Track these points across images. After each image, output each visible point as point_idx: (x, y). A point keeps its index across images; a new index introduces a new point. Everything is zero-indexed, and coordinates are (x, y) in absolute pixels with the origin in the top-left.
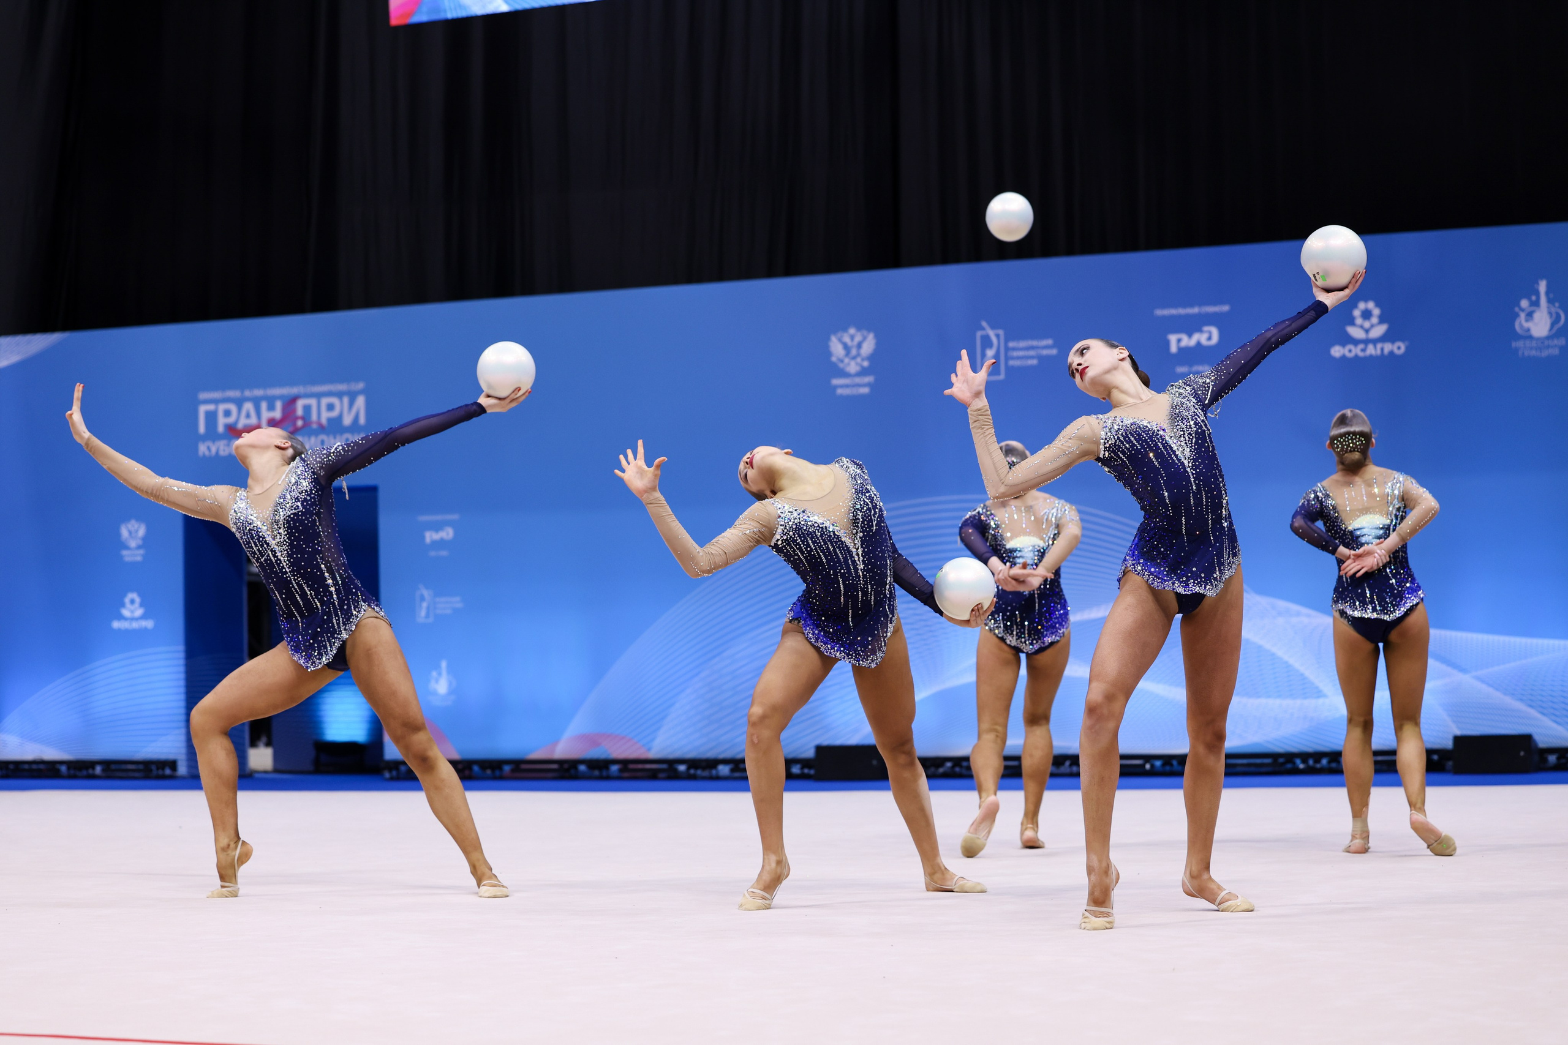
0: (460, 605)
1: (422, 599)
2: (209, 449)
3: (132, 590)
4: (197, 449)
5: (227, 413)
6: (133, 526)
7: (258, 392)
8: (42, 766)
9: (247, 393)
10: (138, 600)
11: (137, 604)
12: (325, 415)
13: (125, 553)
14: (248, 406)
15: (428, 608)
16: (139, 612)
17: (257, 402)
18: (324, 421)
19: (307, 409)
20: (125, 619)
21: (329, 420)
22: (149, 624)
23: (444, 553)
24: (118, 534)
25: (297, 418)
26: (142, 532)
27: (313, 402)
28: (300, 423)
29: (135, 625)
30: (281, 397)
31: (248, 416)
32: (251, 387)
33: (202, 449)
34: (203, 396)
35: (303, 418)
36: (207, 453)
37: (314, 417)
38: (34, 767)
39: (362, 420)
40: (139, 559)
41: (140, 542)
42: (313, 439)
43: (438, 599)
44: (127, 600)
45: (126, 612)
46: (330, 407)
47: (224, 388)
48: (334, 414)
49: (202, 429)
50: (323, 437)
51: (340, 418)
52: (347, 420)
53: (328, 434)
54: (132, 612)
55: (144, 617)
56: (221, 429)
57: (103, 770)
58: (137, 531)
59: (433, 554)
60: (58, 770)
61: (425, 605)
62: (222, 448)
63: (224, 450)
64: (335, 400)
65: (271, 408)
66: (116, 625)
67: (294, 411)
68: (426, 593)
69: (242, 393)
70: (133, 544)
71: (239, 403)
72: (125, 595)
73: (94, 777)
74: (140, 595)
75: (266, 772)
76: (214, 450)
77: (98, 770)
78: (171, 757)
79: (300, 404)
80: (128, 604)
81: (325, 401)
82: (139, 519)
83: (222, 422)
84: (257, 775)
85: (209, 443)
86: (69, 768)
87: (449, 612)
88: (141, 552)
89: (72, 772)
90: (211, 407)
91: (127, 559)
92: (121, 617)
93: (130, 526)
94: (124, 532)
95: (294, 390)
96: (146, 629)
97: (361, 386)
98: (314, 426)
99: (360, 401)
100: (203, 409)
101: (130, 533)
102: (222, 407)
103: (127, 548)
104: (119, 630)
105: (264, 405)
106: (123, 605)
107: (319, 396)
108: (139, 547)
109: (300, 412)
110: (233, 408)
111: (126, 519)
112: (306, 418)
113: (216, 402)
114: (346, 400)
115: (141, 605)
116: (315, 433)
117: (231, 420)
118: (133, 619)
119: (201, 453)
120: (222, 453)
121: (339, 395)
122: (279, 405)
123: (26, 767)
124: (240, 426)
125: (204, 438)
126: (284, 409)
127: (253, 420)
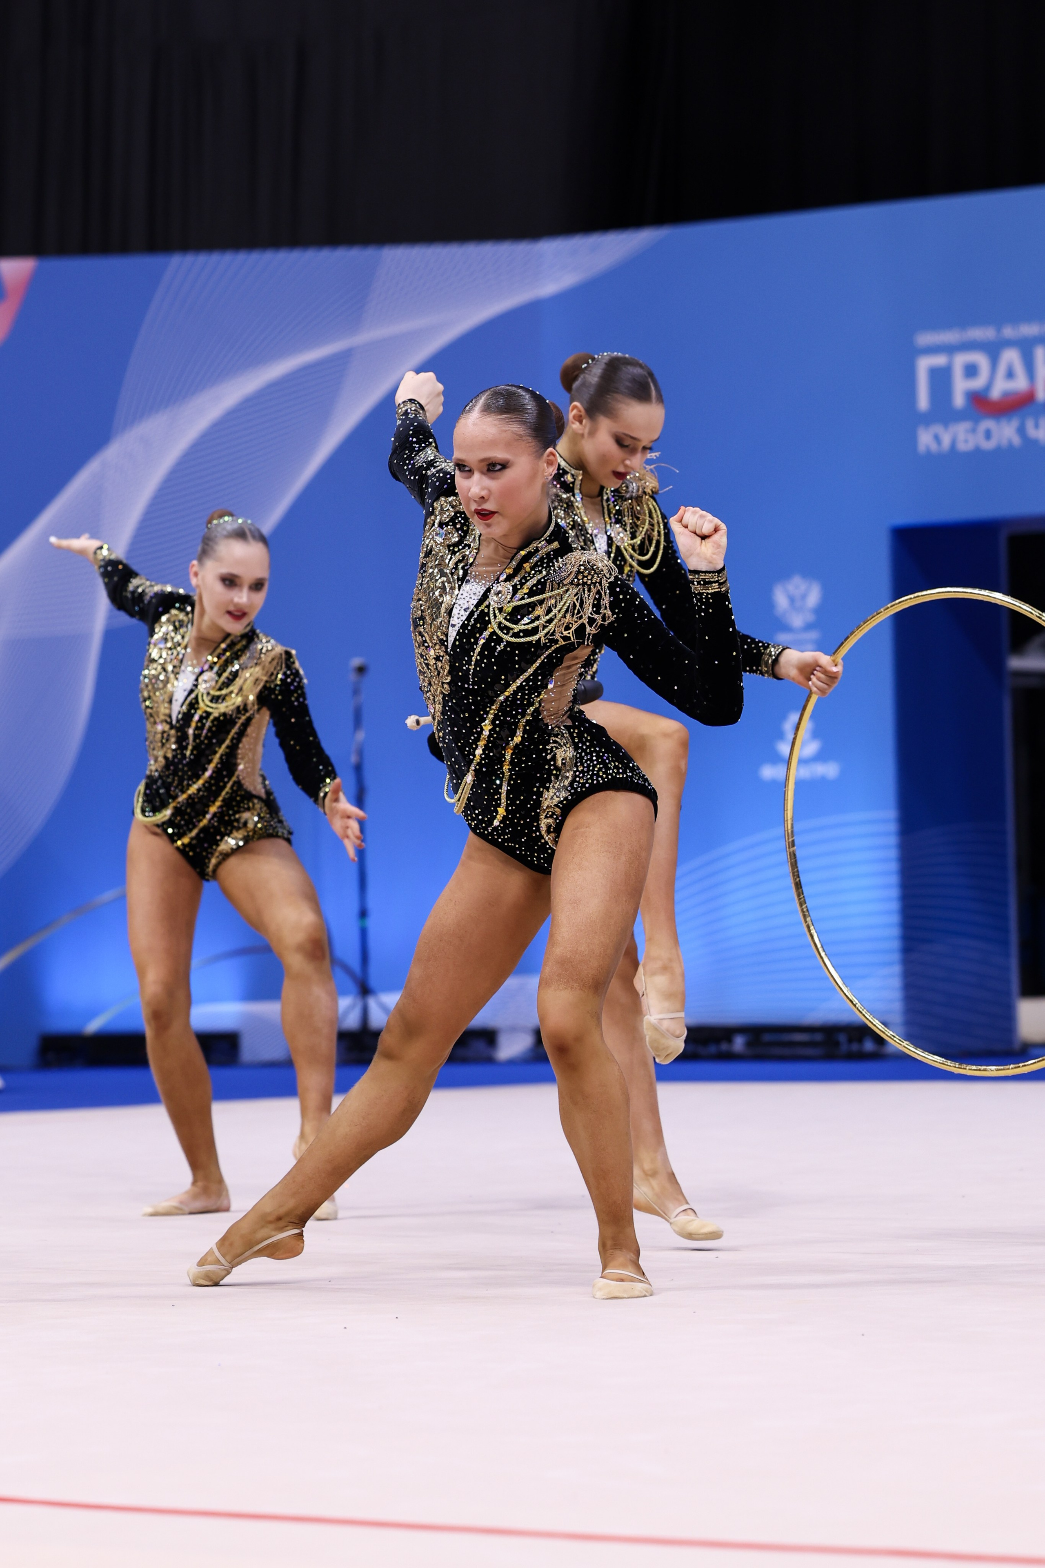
2: (937, 438)
4: (913, 440)
5: (971, 371)
6: (797, 587)
7: (1030, 330)
9: (1008, 332)
13: (781, 637)
14: (1011, 356)
16: (811, 748)
17: (1026, 348)
20: (784, 761)
22: (830, 770)
24: (770, 604)
26: (814, 597)
31: (1010, 375)
32: (1016, 319)
33: (925, 439)
34: (925, 339)
36: (934, 447)
41: (810, 617)
44: (788, 726)
45: (786, 749)
47: (963, 323)
49: (923, 401)
56: (959, 400)
57: (749, 1044)
58: (804, 597)
62: (961, 437)
63: (966, 441)
66: (767, 772)
69: (999, 330)
70: (797, 621)
71: (993, 350)
72: (783, 718)
73: (729, 1057)
76: (946, 441)
77: (739, 1043)
80: (790, 733)
82: (809, 573)
83: (961, 387)
85: (938, 429)
88: (813, 635)
90: (940, 360)
92: (777, 759)
93: (791, 589)
94: (781, 599)
96: (823, 777)
100: (924, 364)
101: (792, 600)
102: (960, 360)
103: (786, 628)
104: (774, 782)
105: (1040, 353)
106: (780, 735)
108: (808, 627)
110: (981, 359)
111: (784, 575)
113: (950, 349)
115: (815, 735)
117: (979, 383)
119: (922, 449)
120: (962, 447)
124: (996, 393)
125: (927, 419)
127: (1021, 383)
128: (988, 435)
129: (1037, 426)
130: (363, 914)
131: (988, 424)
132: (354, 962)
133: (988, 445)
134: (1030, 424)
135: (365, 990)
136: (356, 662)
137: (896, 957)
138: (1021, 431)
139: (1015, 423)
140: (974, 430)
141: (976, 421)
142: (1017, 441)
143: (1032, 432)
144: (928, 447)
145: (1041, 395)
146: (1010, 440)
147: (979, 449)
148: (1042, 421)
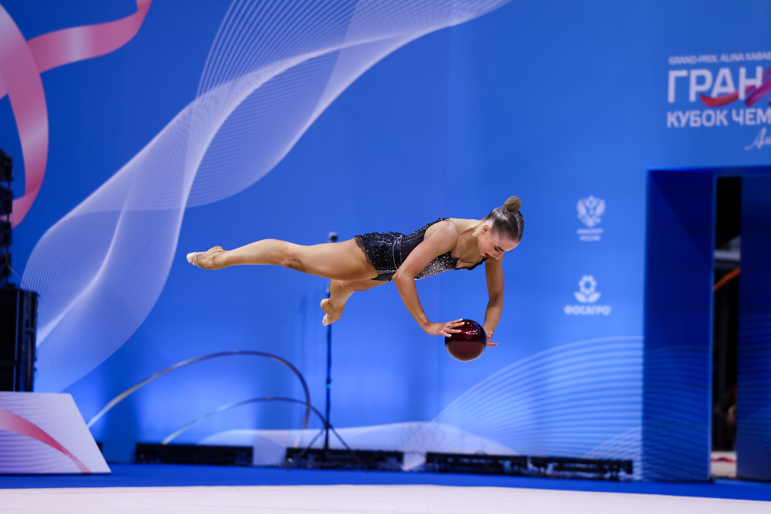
2: (678, 119)
3: (588, 274)
4: (664, 119)
5: (701, 80)
6: (591, 203)
7: (737, 57)
8: (483, 461)
9: (724, 58)
10: (594, 283)
11: (592, 289)
13: (581, 231)
14: (725, 72)
16: (595, 297)
17: (734, 68)
20: (580, 304)
22: (605, 310)
24: (575, 212)
26: (601, 209)
29: (590, 311)
30: (763, 63)
31: (724, 83)
33: (671, 119)
34: (674, 60)
36: (676, 124)
38: (475, 461)
40: (597, 238)
41: (598, 221)
44: (582, 283)
45: (580, 297)
47: (697, 53)
49: (671, 98)
54: (587, 296)
55: (599, 302)
56: (693, 98)
57: (556, 469)
58: (595, 209)
60: (502, 466)
62: (693, 119)
63: (696, 121)
65: (751, 74)
66: (569, 310)
69: (719, 58)
70: (590, 222)
71: (714, 69)
72: (580, 278)
73: (541, 476)
74: (596, 278)
75: (726, 478)
76: (684, 120)
77: (550, 468)
78: (625, 457)
80: (583, 289)
82: (598, 195)
83: (694, 89)
84: (718, 482)
85: (679, 113)
86: (512, 465)
88: (600, 231)
89: (516, 468)
90: (683, 73)
91: (583, 238)
92: (575, 302)
93: (588, 203)
94: (581, 209)
96: (601, 315)
100: (673, 75)
101: (588, 209)
102: (695, 74)
103: (584, 226)
104: (572, 315)
105: (743, 71)
106: (578, 289)
108: (597, 226)
110: (707, 74)
111: (585, 195)
113: (689, 67)
115: (598, 289)
117: (704, 88)
118: (587, 304)
119: (669, 125)
120: (692, 124)
122: (759, 71)
123: (466, 461)
124: (714, 94)
125: (673, 108)
126: (765, 77)
127: (730, 89)
128: (709, 118)
129: (738, 115)
130: (329, 381)
131: (709, 112)
132: (322, 410)
133: (708, 124)
134: (734, 112)
135: (328, 426)
136: (332, 234)
137: (640, 421)
138: (729, 117)
139: (725, 112)
140: (700, 116)
141: (702, 111)
142: (725, 123)
143: (735, 118)
144: (672, 124)
145: (742, 96)
146: (721, 122)
147: (702, 127)
148: (742, 112)
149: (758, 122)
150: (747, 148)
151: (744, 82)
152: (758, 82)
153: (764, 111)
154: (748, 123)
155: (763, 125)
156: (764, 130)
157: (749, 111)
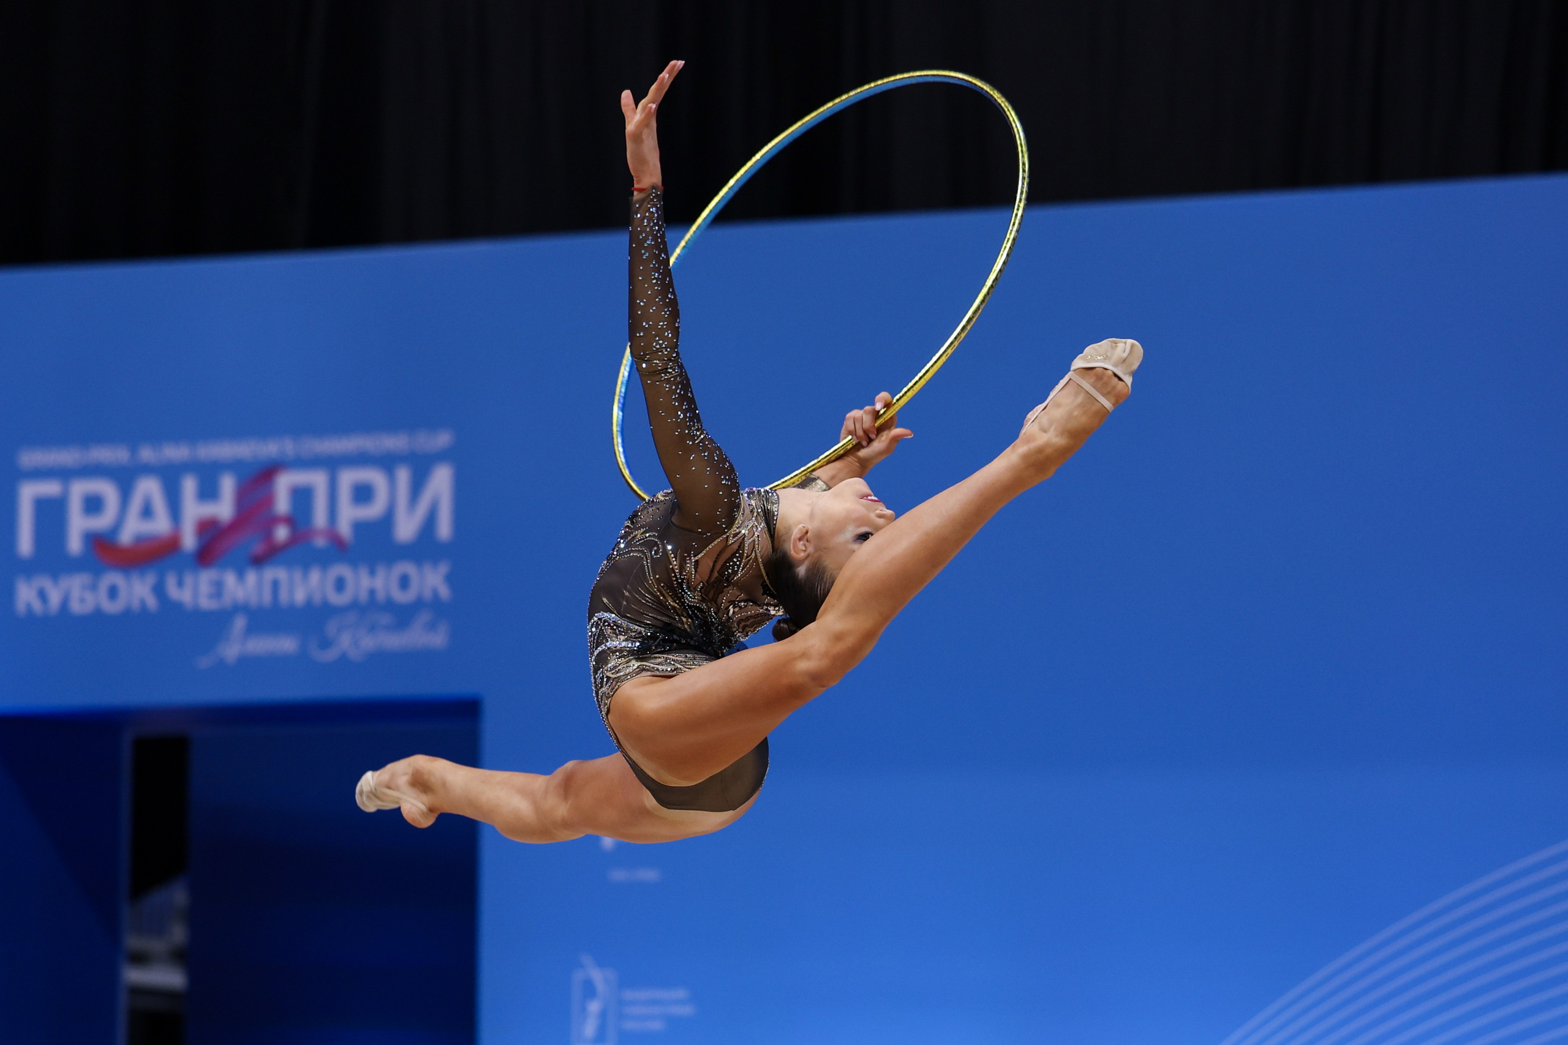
0: (687, 1010)
1: (589, 991)
2: (42, 595)
4: (10, 594)
5: (93, 505)
7: (176, 453)
9: (147, 454)
12: (348, 514)
14: (149, 488)
15: (603, 1015)
17: (170, 478)
18: (344, 528)
19: (302, 496)
21: (359, 527)
23: (649, 875)
25: (274, 520)
27: (318, 480)
28: (282, 533)
30: (234, 466)
31: (147, 512)
32: (157, 438)
33: (26, 595)
34: (30, 458)
35: (290, 521)
36: (37, 606)
37: (320, 518)
39: (444, 529)
42: (315, 576)
43: (629, 995)
46: (363, 494)
47: (84, 438)
48: (374, 510)
49: (25, 544)
50: (341, 570)
51: (387, 521)
52: (406, 529)
53: (354, 563)
56: (75, 544)
59: (618, 875)
61: (594, 1007)
62: (75, 594)
63: (82, 600)
64: (376, 477)
65: (208, 492)
67: (269, 501)
68: (598, 976)
69: (134, 450)
71: (124, 478)
76: (55, 598)
79: (284, 484)
81: (348, 478)
83: (78, 526)
85: (44, 581)
87: (656, 1026)
90: (50, 488)
95: (269, 449)
97: (443, 439)
98: (320, 542)
99: (441, 480)
100: (28, 493)
102: (79, 489)
105: (189, 486)
107: (332, 464)
109: (282, 504)
110: (108, 490)
112: (299, 520)
113: (65, 474)
114: (403, 476)
116: (324, 560)
117: (102, 522)
119: (21, 608)
120: (76, 607)
121: (387, 463)
122: (228, 485)
124: (125, 537)
125: (31, 568)
126: (242, 495)
127: (161, 525)
128: (113, 592)
129: (180, 584)
131: (113, 578)
133: (111, 607)
134: (170, 581)
138: (159, 590)
139: (151, 578)
140: (94, 587)
141: (97, 573)
142: (152, 602)
143: (173, 592)
144: (29, 606)
145: (189, 541)
146: (143, 602)
147: (98, 615)
148: (189, 579)
149: (227, 600)
150: (204, 663)
151: (194, 510)
152: (224, 509)
153: (241, 575)
154: (206, 603)
155: (239, 608)
156: (240, 623)
157: (206, 578)
